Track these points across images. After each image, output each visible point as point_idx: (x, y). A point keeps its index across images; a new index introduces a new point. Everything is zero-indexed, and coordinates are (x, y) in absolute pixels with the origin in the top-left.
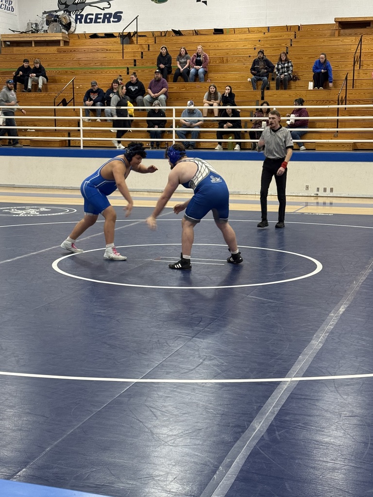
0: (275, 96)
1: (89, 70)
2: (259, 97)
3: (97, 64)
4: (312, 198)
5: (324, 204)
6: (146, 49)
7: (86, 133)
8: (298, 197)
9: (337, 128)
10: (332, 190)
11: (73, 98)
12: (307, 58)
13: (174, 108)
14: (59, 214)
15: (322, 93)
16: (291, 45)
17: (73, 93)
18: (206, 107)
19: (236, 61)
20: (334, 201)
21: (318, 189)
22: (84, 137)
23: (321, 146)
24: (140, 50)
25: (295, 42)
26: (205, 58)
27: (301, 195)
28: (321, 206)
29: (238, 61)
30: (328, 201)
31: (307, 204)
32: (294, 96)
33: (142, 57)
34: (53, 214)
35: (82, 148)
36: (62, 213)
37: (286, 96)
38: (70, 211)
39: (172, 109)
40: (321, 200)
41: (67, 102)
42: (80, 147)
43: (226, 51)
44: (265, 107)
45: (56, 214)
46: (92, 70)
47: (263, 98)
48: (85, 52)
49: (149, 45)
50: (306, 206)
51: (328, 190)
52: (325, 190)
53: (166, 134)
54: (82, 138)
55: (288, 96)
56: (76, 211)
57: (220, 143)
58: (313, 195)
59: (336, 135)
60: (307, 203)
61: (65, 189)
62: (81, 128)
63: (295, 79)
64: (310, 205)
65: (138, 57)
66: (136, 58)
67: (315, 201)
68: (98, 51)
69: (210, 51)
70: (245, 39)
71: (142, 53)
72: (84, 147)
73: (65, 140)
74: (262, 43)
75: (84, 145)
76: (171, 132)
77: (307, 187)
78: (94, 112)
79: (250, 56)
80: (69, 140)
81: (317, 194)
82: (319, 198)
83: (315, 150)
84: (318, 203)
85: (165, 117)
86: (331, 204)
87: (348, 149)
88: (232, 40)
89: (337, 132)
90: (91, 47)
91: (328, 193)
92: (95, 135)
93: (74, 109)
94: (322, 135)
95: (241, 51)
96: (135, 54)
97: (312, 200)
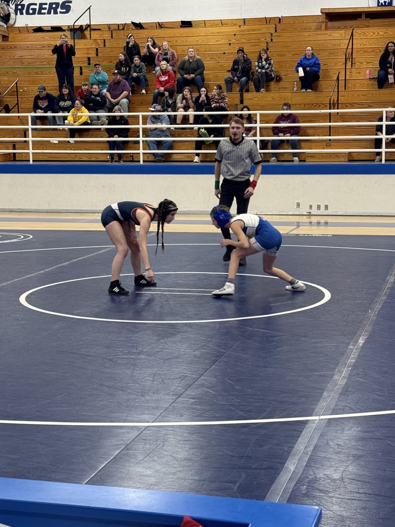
0: (256, 99)
1: (35, 71)
2: (238, 101)
3: (43, 63)
4: (305, 217)
5: (319, 223)
6: (102, 45)
7: (36, 145)
8: (288, 216)
9: (330, 136)
10: (326, 207)
11: (18, 104)
12: (290, 55)
13: (140, 114)
14: (13, 241)
15: (309, 95)
16: (272, 40)
17: (18, 97)
18: (181, 113)
19: (208, 59)
20: (330, 220)
21: (311, 207)
22: (33, 149)
23: (312, 157)
24: (94, 46)
25: (275, 36)
26: (173, 55)
27: (291, 213)
28: (315, 226)
29: (211, 58)
30: (322, 220)
31: (298, 225)
32: (278, 99)
33: (97, 55)
34: (6, 241)
35: (31, 162)
36: (16, 240)
37: (269, 99)
38: (25, 237)
39: (139, 116)
40: (314, 219)
41: (11, 108)
42: (29, 161)
43: (197, 46)
44: (245, 112)
45: (9, 241)
46: (38, 70)
47: (242, 102)
48: (27, 48)
49: (104, 40)
50: (298, 226)
51: (323, 208)
52: (319, 207)
53: (131, 145)
54: (31, 151)
55: (271, 99)
56: (31, 237)
57: (198, 155)
58: (305, 213)
59: (329, 144)
60: (299, 223)
61: (11, 211)
62: (30, 139)
63: (279, 79)
64: (302, 226)
65: (92, 54)
66: (90, 56)
67: (308, 220)
68: (43, 47)
69: (178, 47)
70: (218, 33)
71: (97, 49)
72: (33, 161)
73: (10, 154)
74: (237, 37)
75: (35, 159)
76: (138, 142)
77: (298, 205)
78: (43, 120)
79: (224, 53)
80: (14, 154)
81: (310, 213)
82: (312, 217)
83: (305, 161)
84: (311, 223)
85: (128, 125)
86: (326, 223)
87: (343, 160)
88: (202, 34)
89: (330, 140)
90: (36, 43)
91: (323, 211)
92: (46, 147)
93: (19, 117)
94: (312, 144)
95: (214, 47)
96: (89, 50)
97: (305, 219)
